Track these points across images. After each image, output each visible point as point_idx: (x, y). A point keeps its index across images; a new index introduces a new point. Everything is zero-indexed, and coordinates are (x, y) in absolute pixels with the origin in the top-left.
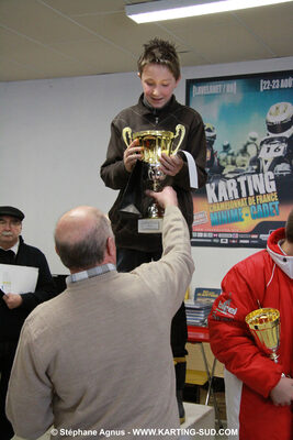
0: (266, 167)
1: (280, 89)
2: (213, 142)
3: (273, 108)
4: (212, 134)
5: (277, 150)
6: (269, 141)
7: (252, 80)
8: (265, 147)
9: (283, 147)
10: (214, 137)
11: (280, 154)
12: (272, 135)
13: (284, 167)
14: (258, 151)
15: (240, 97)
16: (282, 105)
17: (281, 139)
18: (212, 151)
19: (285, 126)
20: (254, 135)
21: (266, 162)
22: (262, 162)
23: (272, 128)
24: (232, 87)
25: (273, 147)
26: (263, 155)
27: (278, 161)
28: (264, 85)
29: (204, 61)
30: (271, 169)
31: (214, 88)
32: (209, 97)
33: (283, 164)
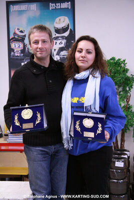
0: (55, 53)
1: (60, 9)
2: (24, 39)
3: (57, 20)
4: (23, 34)
5: (61, 43)
7: (44, 3)
9: (64, 41)
10: (25, 36)
11: (62, 45)
12: (57, 35)
15: (38, 13)
16: (62, 18)
17: (63, 37)
18: (24, 44)
19: (64, 30)
21: (55, 50)
22: (53, 50)
24: (33, 7)
25: (58, 42)
28: (52, 6)
30: (58, 54)
32: (21, 12)
33: (64, 51)
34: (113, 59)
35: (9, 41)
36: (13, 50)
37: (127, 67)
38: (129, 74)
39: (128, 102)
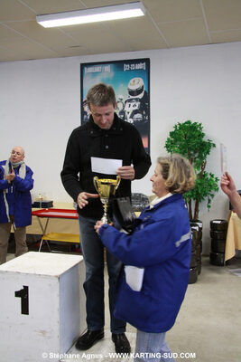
0: (128, 116)
1: (135, 70)
3: (131, 81)
5: (134, 106)
6: (130, 101)
7: (119, 64)
8: (128, 104)
9: (138, 104)
11: (136, 108)
12: (131, 97)
13: (138, 116)
14: (124, 107)
15: (112, 75)
16: (137, 79)
17: (137, 100)
19: (139, 92)
20: (121, 97)
21: (128, 113)
22: (126, 113)
23: (132, 93)
24: (108, 68)
25: (132, 104)
26: (127, 109)
27: (135, 112)
28: (126, 67)
29: (90, 53)
30: (131, 117)
31: (97, 69)
32: (95, 74)
33: (138, 114)
34: (189, 122)
35: (83, 103)
36: (86, 113)
37: (203, 131)
38: (205, 139)
39: (203, 169)
